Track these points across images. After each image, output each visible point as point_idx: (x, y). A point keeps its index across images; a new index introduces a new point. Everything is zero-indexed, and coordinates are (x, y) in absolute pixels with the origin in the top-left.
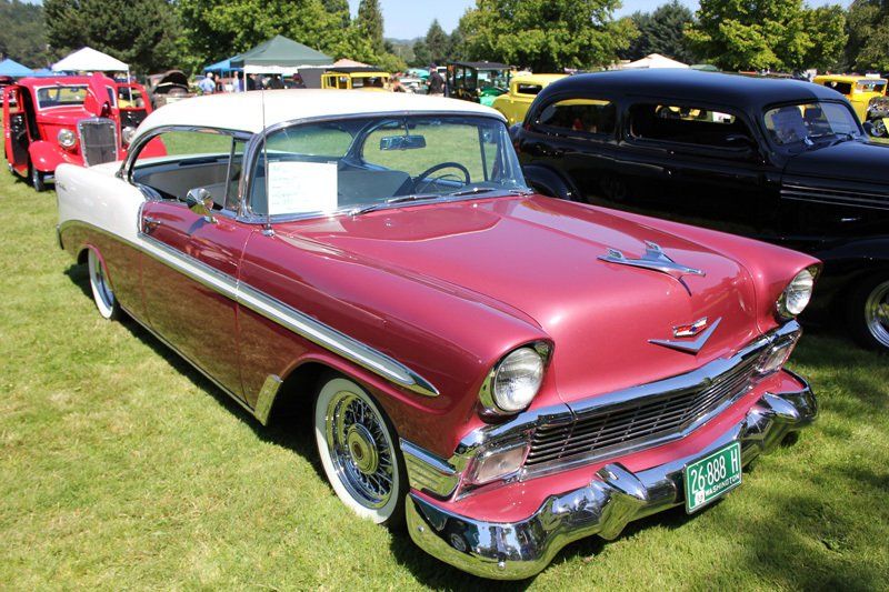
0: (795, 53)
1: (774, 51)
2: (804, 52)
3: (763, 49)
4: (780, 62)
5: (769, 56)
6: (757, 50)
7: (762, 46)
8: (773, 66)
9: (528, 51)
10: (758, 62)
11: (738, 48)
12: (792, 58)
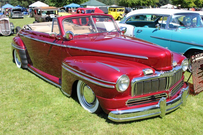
0: (200, 3)
1: (194, 3)
2: (202, 3)
3: (191, 3)
4: (196, 6)
5: (193, 4)
6: (190, 3)
7: (192, 2)
8: (194, 7)
9: (135, 3)
10: (191, 6)
11: (185, 2)
12: (199, 5)
